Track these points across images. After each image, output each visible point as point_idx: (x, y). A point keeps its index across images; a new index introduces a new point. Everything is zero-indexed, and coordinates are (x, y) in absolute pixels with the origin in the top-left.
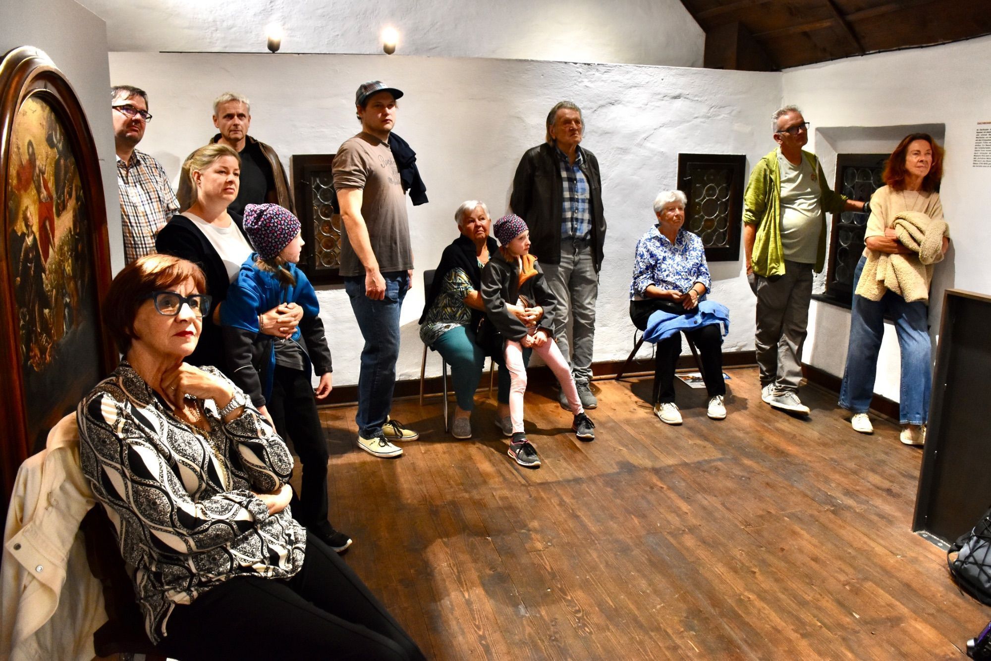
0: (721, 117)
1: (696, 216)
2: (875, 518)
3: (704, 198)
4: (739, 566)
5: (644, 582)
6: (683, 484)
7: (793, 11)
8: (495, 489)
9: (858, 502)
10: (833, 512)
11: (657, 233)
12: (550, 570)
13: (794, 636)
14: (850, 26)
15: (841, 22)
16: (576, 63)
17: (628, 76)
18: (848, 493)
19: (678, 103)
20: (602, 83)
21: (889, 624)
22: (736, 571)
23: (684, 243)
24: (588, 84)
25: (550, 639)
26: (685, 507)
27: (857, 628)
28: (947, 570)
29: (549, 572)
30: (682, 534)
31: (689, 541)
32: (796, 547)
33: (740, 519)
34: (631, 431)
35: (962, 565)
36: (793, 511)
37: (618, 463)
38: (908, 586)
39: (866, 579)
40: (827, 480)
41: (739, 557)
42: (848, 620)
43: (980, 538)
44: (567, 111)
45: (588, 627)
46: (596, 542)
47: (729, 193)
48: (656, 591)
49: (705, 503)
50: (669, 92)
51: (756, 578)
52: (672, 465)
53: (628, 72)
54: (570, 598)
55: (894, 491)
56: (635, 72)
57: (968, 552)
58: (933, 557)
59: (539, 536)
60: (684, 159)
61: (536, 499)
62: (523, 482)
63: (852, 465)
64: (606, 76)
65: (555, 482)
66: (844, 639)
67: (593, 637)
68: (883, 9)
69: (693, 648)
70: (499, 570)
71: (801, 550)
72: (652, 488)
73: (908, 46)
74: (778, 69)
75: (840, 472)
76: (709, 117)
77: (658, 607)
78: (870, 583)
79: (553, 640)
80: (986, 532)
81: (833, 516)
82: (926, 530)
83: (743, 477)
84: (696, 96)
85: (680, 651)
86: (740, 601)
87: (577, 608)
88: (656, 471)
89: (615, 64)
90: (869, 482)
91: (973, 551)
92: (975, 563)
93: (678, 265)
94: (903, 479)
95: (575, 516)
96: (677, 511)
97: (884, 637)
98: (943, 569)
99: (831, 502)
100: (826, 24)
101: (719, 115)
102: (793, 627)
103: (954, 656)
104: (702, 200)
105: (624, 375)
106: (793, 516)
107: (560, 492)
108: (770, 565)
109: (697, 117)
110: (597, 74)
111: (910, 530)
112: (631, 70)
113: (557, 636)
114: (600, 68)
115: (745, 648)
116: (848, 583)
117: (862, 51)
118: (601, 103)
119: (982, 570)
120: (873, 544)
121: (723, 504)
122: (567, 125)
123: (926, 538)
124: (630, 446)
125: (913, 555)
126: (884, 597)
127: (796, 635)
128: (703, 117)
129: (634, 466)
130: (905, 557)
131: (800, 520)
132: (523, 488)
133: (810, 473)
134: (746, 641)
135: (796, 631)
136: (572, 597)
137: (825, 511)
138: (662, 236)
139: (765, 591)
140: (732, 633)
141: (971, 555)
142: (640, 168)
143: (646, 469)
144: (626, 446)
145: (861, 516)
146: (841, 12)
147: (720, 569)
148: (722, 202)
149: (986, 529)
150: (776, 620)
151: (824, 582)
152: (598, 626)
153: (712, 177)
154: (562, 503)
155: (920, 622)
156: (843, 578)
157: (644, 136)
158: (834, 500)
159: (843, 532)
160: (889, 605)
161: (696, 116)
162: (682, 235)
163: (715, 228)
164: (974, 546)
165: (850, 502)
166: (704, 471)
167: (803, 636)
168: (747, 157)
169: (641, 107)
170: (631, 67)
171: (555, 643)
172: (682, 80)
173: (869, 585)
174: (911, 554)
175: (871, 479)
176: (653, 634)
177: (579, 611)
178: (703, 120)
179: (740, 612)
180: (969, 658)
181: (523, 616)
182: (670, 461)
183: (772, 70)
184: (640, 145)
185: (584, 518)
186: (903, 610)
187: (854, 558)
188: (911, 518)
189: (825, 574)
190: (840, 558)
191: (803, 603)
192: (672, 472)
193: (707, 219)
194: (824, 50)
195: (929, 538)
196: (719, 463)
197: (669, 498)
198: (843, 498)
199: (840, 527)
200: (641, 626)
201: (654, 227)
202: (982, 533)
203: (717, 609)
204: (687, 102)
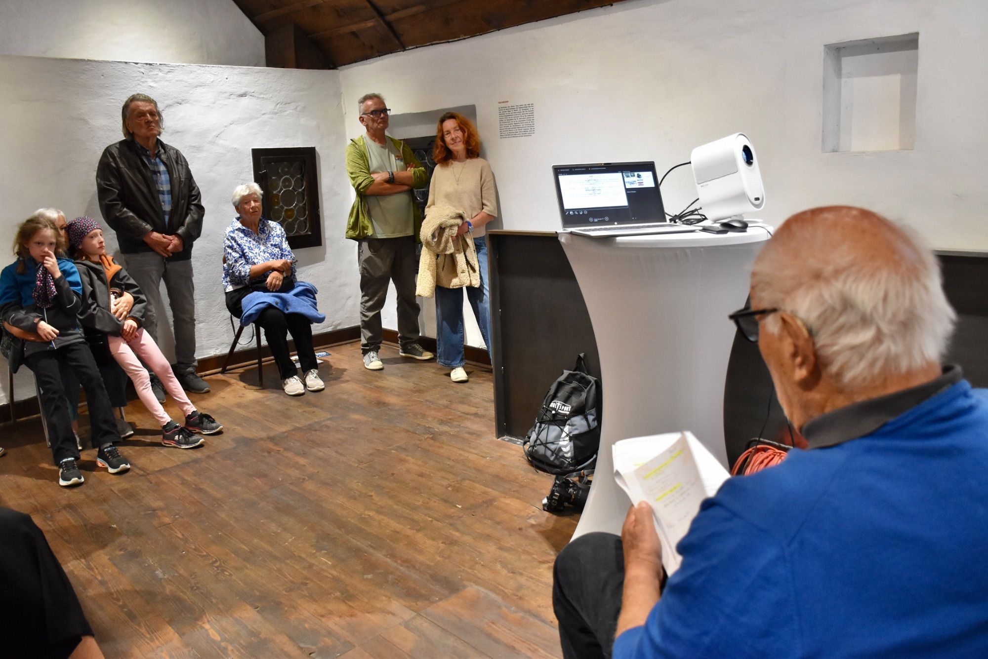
0: (287, 113)
1: (276, 207)
2: (467, 436)
3: (281, 189)
4: (357, 493)
5: (273, 525)
6: (299, 444)
7: (341, 13)
8: (112, 485)
9: (451, 427)
10: (432, 439)
11: (238, 225)
12: (181, 537)
13: (410, 532)
14: (389, 24)
15: (382, 22)
16: (137, 63)
17: (192, 76)
18: (442, 422)
19: (245, 101)
20: (167, 83)
21: (485, 505)
22: (354, 498)
23: (267, 232)
24: (152, 84)
25: (192, 589)
26: (302, 461)
27: (461, 515)
28: (525, 459)
29: (181, 539)
30: (303, 482)
31: (310, 486)
32: (404, 470)
33: (353, 459)
34: (242, 412)
35: (533, 448)
36: (398, 445)
37: (234, 440)
38: (497, 476)
39: (464, 479)
40: (424, 416)
41: (356, 488)
42: (453, 510)
43: (541, 423)
44: (140, 103)
45: (226, 571)
46: (223, 505)
47: (305, 183)
48: (286, 529)
49: (321, 454)
50: (235, 90)
51: (373, 499)
52: (286, 432)
53: (191, 72)
54: (205, 554)
55: (480, 414)
56: (199, 71)
57: (536, 437)
58: (514, 452)
59: (165, 513)
60: (258, 154)
61: (157, 484)
62: (142, 473)
63: (444, 402)
64: (169, 76)
65: (175, 466)
66: (451, 524)
67: (234, 577)
68: (414, 10)
69: (326, 563)
70: (129, 549)
71: (408, 471)
72: (269, 453)
73: (438, 42)
74: (334, 67)
75: (434, 409)
76: (276, 113)
77: (290, 540)
78: (467, 481)
79: (196, 590)
80: (544, 417)
81: (432, 441)
82: (507, 436)
83: (351, 428)
84: (261, 93)
85: (315, 568)
86: (362, 519)
87: (214, 560)
88: (272, 439)
89: (178, 64)
90: (459, 411)
91: (539, 434)
92: (542, 444)
93: (265, 252)
94: (486, 404)
95: (198, 490)
96: (296, 466)
97: (482, 515)
98: (522, 459)
99: (429, 431)
100: (370, 24)
101: (285, 111)
102: (409, 527)
103: (534, 514)
104: (280, 192)
105: (228, 367)
106: (398, 448)
107: (180, 473)
108: (383, 488)
109: (264, 114)
110: (161, 74)
111: (495, 438)
112: (195, 70)
113: (199, 585)
114: (162, 68)
115: (371, 551)
116: (450, 486)
117: (403, 47)
118: (169, 102)
119: (546, 447)
120: (466, 454)
121: (337, 452)
122: (142, 118)
123: (508, 441)
124: (244, 424)
125: (499, 454)
126: (479, 488)
127: (412, 531)
128: (271, 113)
129: (251, 439)
130: (493, 457)
131: (405, 450)
132: (142, 478)
133: (410, 414)
134: (371, 546)
135: (411, 529)
136: (207, 552)
137: (425, 439)
138: (244, 228)
139: (382, 507)
140: (359, 543)
141: (537, 438)
142: (215, 165)
143: (261, 439)
144: (237, 425)
145: (455, 436)
146: (381, 14)
147: (340, 500)
148: (299, 193)
149: (545, 414)
150: (394, 525)
151: (430, 489)
152: (236, 569)
153: (286, 170)
154: (184, 483)
155: (508, 498)
156: (445, 483)
157: (216, 133)
158: (431, 430)
159: (442, 451)
160: (483, 493)
161: (263, 112)
162: (264, 225)
163: (296, 217)
164: (539, 431)
165: (445, 428)
166: (316, 430)
167: (418, 531)
168: (316, 149)
169: (208, 106)
170: (194, 67)
171: (197, 591)
172: (247, 79)
173: (466, 483)
174: (496, 454)
175: (460, 409)
176: (288, 561)
177: (216, 561)
178: (269, 116)
179: (363, 527)
180: (545, 512)
181: (161, 579)
182: (284, 429)
183: (330, 69)
184: (212, 143)
185: (208, 489)
186: (494, 493)
187: (452, 467)
188: (494, 429)
189: (430, 483)
190: (441, 470)
191: (414, 508)
192: (287, 437)
193: (287, 209)
194: (372, 47)
195: (510, 441)
196: (329, 422)
197: (287, 457)
198: (440, 427)
199: (439, 447)
200: (276, 558)
201: (235, 220)
202: (542, 419)
203: (343, 530)
204: (254, 100)
